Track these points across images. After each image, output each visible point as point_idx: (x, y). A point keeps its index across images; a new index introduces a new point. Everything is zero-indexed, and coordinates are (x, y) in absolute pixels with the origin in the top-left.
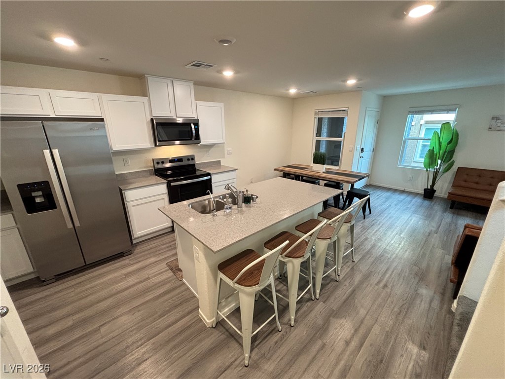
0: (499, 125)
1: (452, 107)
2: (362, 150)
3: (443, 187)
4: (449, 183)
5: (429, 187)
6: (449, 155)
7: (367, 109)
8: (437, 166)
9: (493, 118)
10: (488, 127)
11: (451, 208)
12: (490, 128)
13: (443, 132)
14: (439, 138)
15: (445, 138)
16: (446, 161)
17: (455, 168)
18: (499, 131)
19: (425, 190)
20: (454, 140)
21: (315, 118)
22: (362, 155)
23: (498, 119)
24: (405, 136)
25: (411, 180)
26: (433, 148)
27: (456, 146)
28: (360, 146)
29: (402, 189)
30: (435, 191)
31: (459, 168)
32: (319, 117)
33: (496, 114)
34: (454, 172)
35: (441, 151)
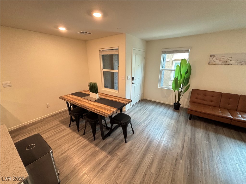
0: (215, 60)
1: (187, 49)
2: (133, 78)
3: (185, 102)
4: (188, 99)
5: (177, 102)
6: (186, 81)
7: (133, 48)
8: (180, 88)
9: (211, 56)
10: (208, 62)
11: (190, 119)
12: (210, 63)
13: (182, 65)
14: (180, 70)
15: (184, 69)
16: (185, 84)
17: (190, 89)
18: (215, 64)
19: (174, 103)
20: (189, 71)
21: (100, 55)
22: (133, 82)
23: (214, 57)
24: (161, 68)
25: (167, 96)
26: (177, 77)
27: (190, 75)
28: (130, 76)
29: (162, 102)
30: (180, 104)
31: (192, 89)
32: (103, 54)
33: (213, 53)
34: (190, 92)
35: (182, 78)
